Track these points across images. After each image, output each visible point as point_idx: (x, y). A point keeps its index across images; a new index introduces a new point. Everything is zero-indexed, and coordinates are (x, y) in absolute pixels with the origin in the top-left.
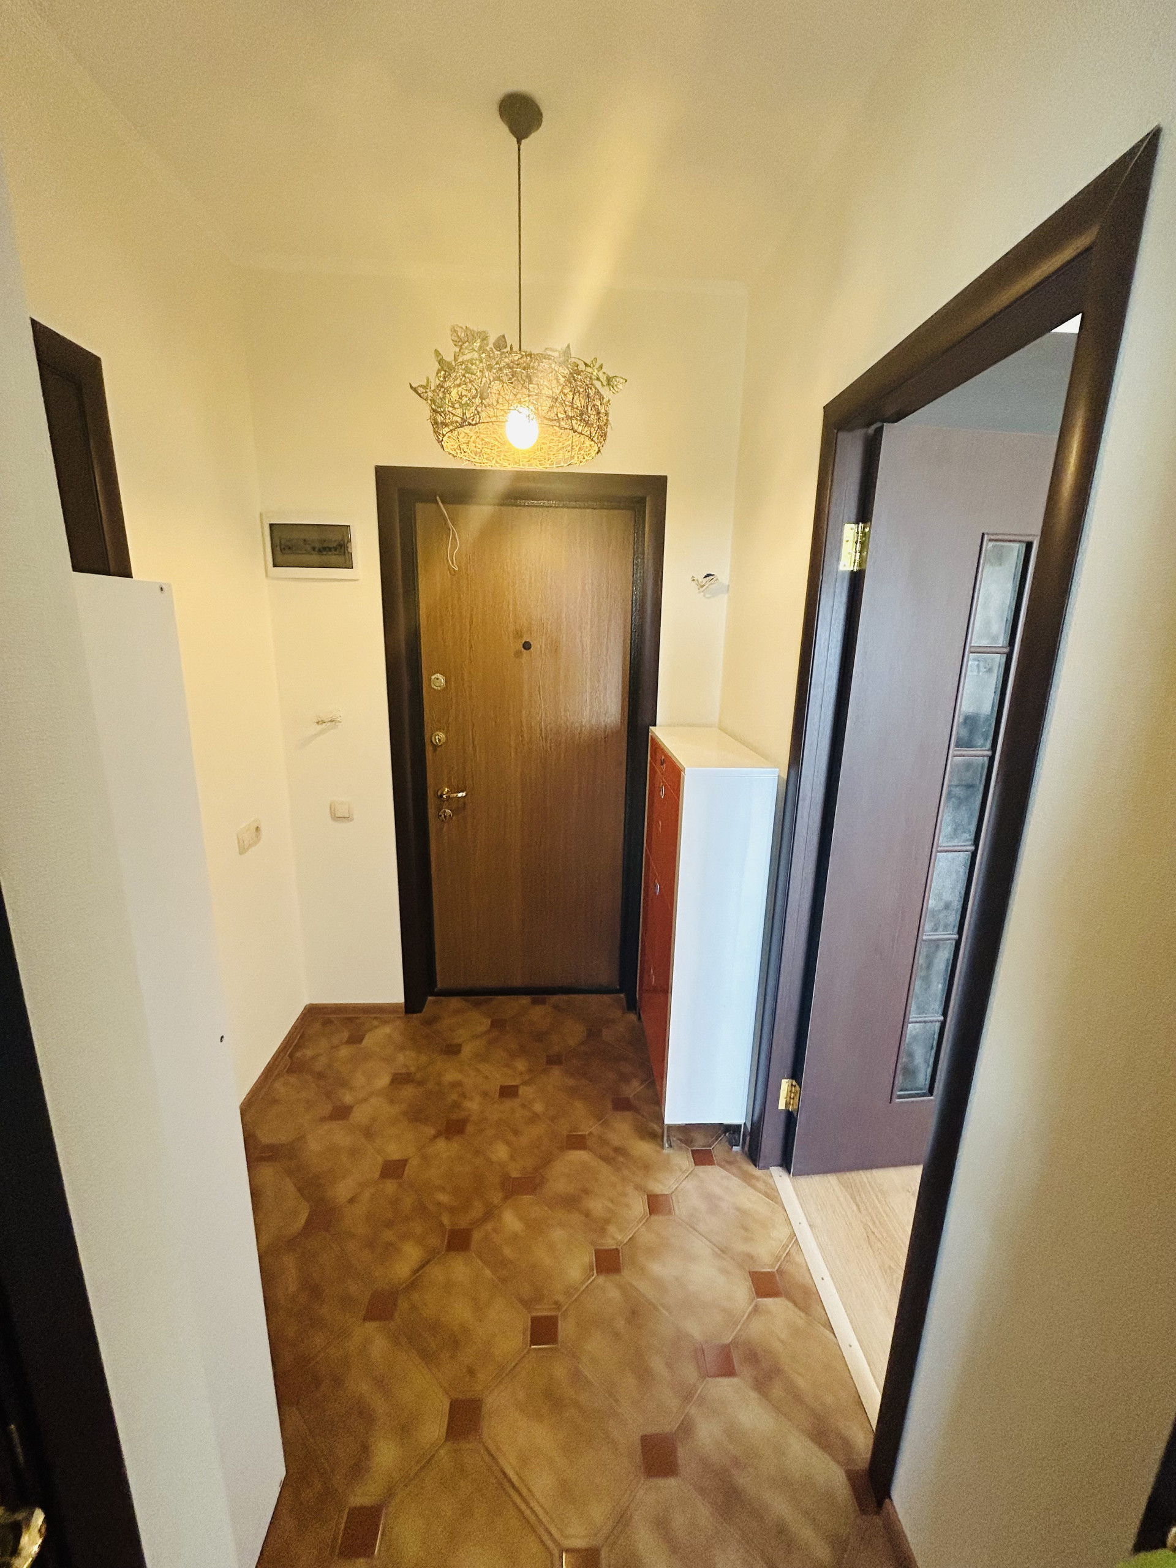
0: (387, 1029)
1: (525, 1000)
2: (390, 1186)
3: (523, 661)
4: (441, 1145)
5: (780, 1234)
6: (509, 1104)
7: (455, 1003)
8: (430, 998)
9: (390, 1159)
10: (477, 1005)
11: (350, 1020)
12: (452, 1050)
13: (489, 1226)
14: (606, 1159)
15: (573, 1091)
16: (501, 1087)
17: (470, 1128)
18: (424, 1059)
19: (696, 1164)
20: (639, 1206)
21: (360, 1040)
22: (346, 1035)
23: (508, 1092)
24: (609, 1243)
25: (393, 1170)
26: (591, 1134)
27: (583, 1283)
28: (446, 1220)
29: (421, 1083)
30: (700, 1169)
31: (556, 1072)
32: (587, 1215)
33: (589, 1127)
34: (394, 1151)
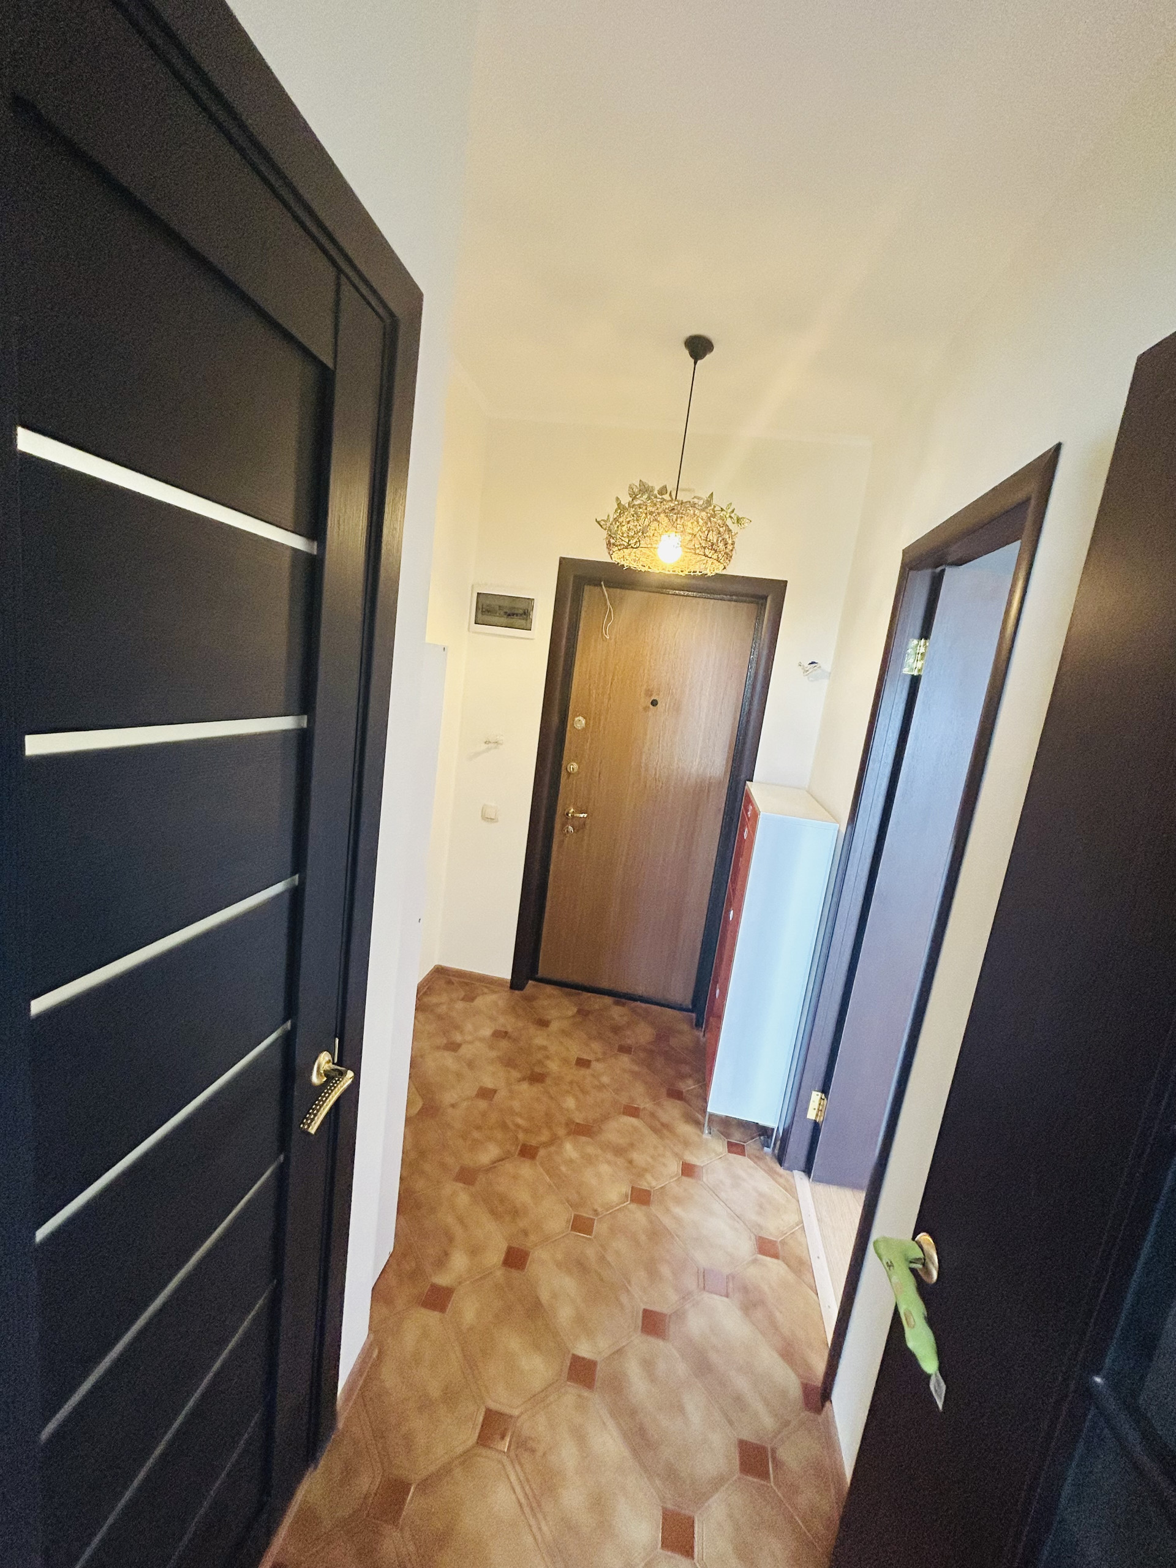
0: (494, 997)
1: (608, 1000)
2: (483, 1104)
3: (650, 714)
4: (525, 1086)
5: (791, 1218)
6: (584, 1072)
7: (549, 989)
8: (530, 982)
9: (485, 1086)
10: (569, 995)
11: (467, 984)
12: (543, 1023)
13: (553, 1149)
14: (655, 1130)
15: (635, 1075)
16: (578, 1058)
17: (548, 1081)
18: (520, 1024)
19: (729, 1151)
20: (675, 1167)
21: (472, 999)
22: (462, 994)
23: (583, 1063)
24: (644, 1186)
25: (486, 1094)
26: (644, 1108)
27: (618, 1205)
28: (521, 1136)
29: (516, 1041)
30: (733, 1157)
31: (625, 1060)
32: (631, 1162)
33: (644, 1103)
34: (489, 1082)
